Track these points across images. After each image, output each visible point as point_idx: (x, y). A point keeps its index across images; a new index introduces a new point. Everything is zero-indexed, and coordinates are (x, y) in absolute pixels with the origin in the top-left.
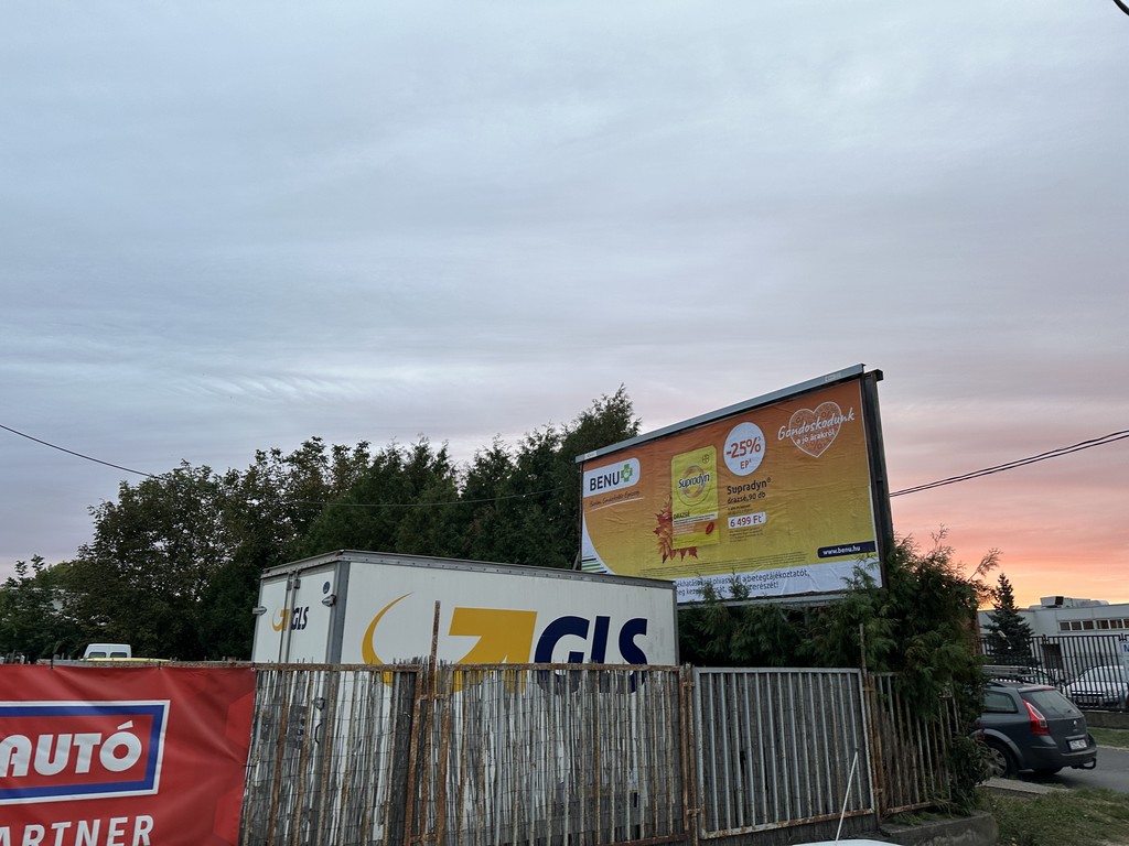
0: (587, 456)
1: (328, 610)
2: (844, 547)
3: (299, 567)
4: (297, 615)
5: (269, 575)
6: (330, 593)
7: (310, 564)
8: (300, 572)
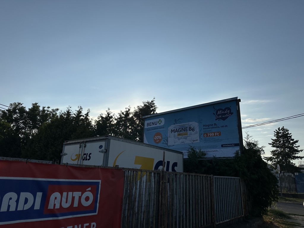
0: (146, 117)
1: (103, 154)
2: (229, 144)
3: (85, 140)
4: (85, 156)
5: (68, 143)
6: (103, 148)
7: (91, 139)
8: (86, 142)
